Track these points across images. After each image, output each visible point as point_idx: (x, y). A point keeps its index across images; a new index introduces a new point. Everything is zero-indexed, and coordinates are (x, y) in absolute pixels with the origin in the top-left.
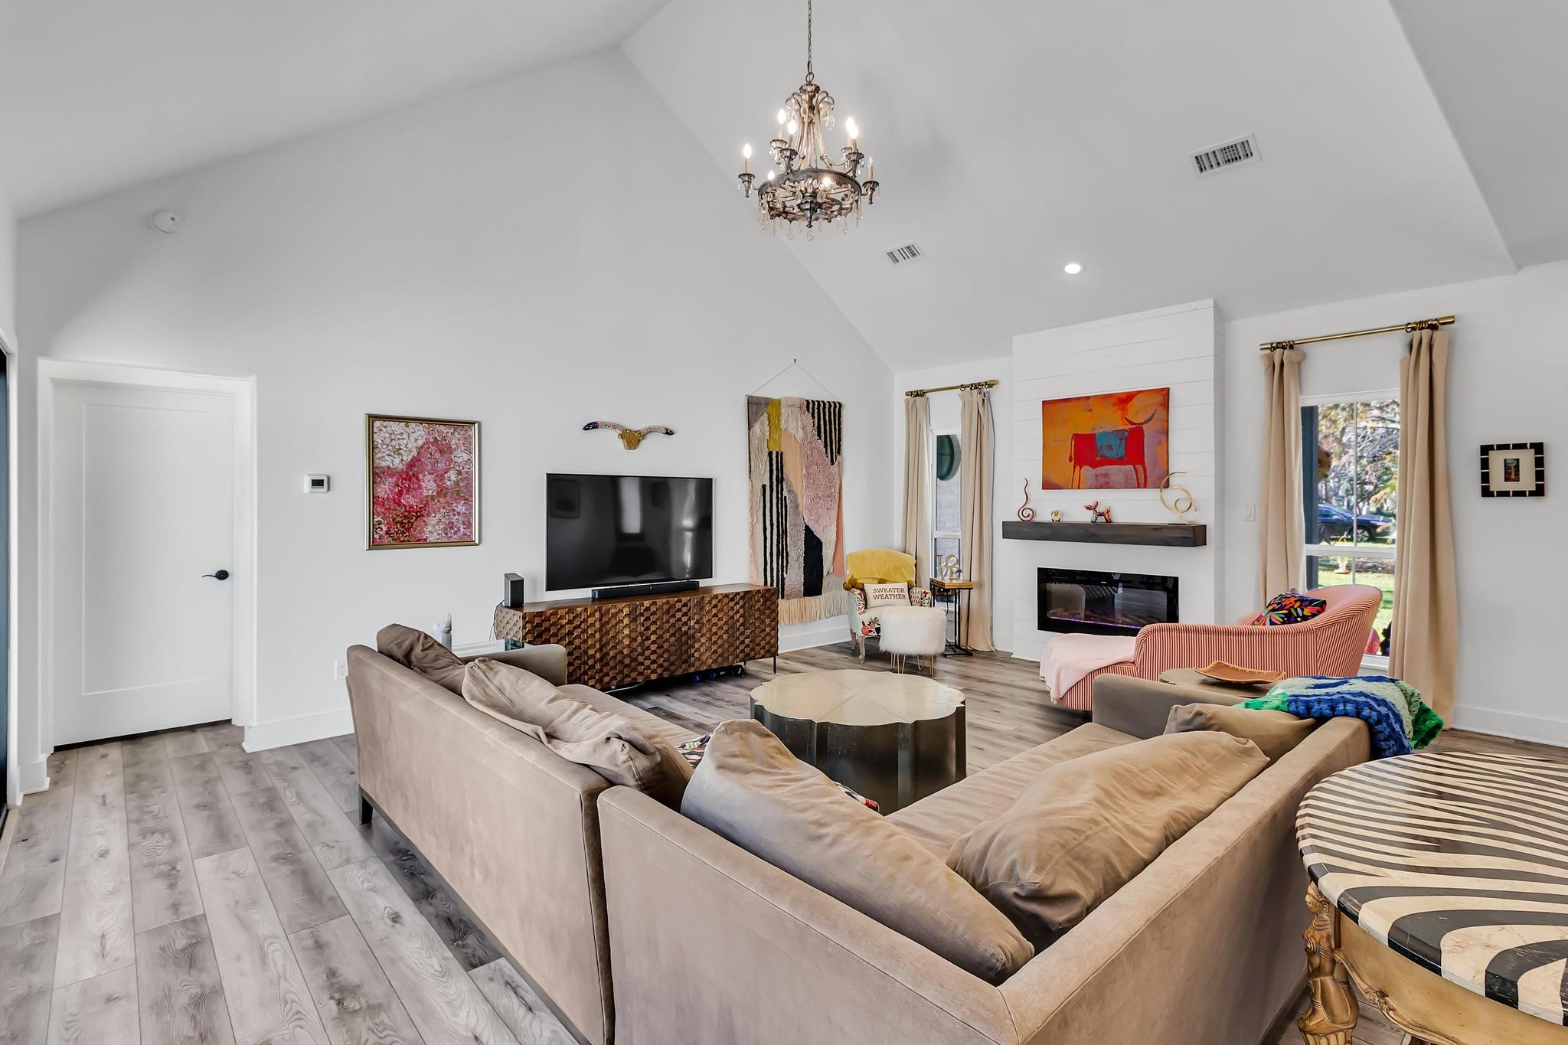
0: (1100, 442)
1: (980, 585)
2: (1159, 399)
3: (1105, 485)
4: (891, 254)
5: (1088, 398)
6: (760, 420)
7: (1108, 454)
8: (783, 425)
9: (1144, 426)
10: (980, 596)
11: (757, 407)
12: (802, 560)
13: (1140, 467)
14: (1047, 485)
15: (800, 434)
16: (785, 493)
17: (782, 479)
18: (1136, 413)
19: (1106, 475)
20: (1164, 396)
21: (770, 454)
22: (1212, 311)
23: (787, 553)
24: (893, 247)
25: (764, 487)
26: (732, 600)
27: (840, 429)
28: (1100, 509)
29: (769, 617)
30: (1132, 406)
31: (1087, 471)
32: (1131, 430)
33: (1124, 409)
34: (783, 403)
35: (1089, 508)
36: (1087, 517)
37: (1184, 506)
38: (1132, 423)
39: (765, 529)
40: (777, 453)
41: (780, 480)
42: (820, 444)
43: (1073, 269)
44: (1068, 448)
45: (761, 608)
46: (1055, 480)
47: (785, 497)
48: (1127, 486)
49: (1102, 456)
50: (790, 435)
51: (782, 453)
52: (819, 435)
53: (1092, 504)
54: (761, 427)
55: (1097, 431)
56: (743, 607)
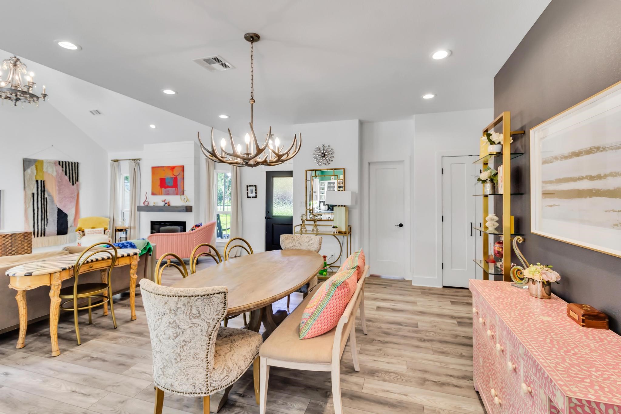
0: (167, 181)
1: (135, 228)
2: (181, 169)
3: (168, 194)
4: (91, 112)
5: (163, 167)
6: (31, 168)
7: (169, 185)
8: (45, 170)
9: (178, 177)
10: (135, 231)
11: (27, 163)
12: (56, 222)
13: (176, 189)
14: (153, 194)
15: (55, 174)
16: (46, 196)
17: (44, 191)
18: (176, 172)
19: (168, 191)
20: (183, 167)
21: (37, 181)
22: (193, 144)
23: (47, 219)
24: (92, 109)
25: (33, 194)
26: (4, 237)
27: (78, 172)
28: (166, 202)
29: (26, 243)
30: (175, 170)
31: (163, 189)
32: (175, 177)
33: (173, 171)
34: (45, 161)
35: (163, 201)
36: (162, 204)
37: (186, 200)
38: (175, 175)
39: (34, 210)
40: (41, 181)
41: (43, 191)
42: (67, 178)
43: (153, 126)
44: (158, 182)
45: (22, 239)
46: (155, 192)
47: (46, 198)
48: (173, 194)
49: (167, 185)
50: (49, 174)
51: (44, 181)
52: (66, 174)
53: (164, 200)
54: (30, 170)
55: (166, 177)
56: (11, 239)
